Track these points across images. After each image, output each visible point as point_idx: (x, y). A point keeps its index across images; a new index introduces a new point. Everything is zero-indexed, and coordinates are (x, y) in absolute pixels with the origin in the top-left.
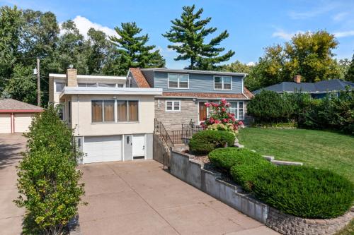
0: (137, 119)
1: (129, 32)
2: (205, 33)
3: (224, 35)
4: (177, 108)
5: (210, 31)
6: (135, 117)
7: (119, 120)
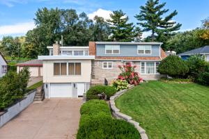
0: (80, 74)
1: (117, 16)
2: (161, 13)
3: (175, 14)
4: (110, 66)
5: (164, 11)
6: (79, 72)
7: (69, 74)
